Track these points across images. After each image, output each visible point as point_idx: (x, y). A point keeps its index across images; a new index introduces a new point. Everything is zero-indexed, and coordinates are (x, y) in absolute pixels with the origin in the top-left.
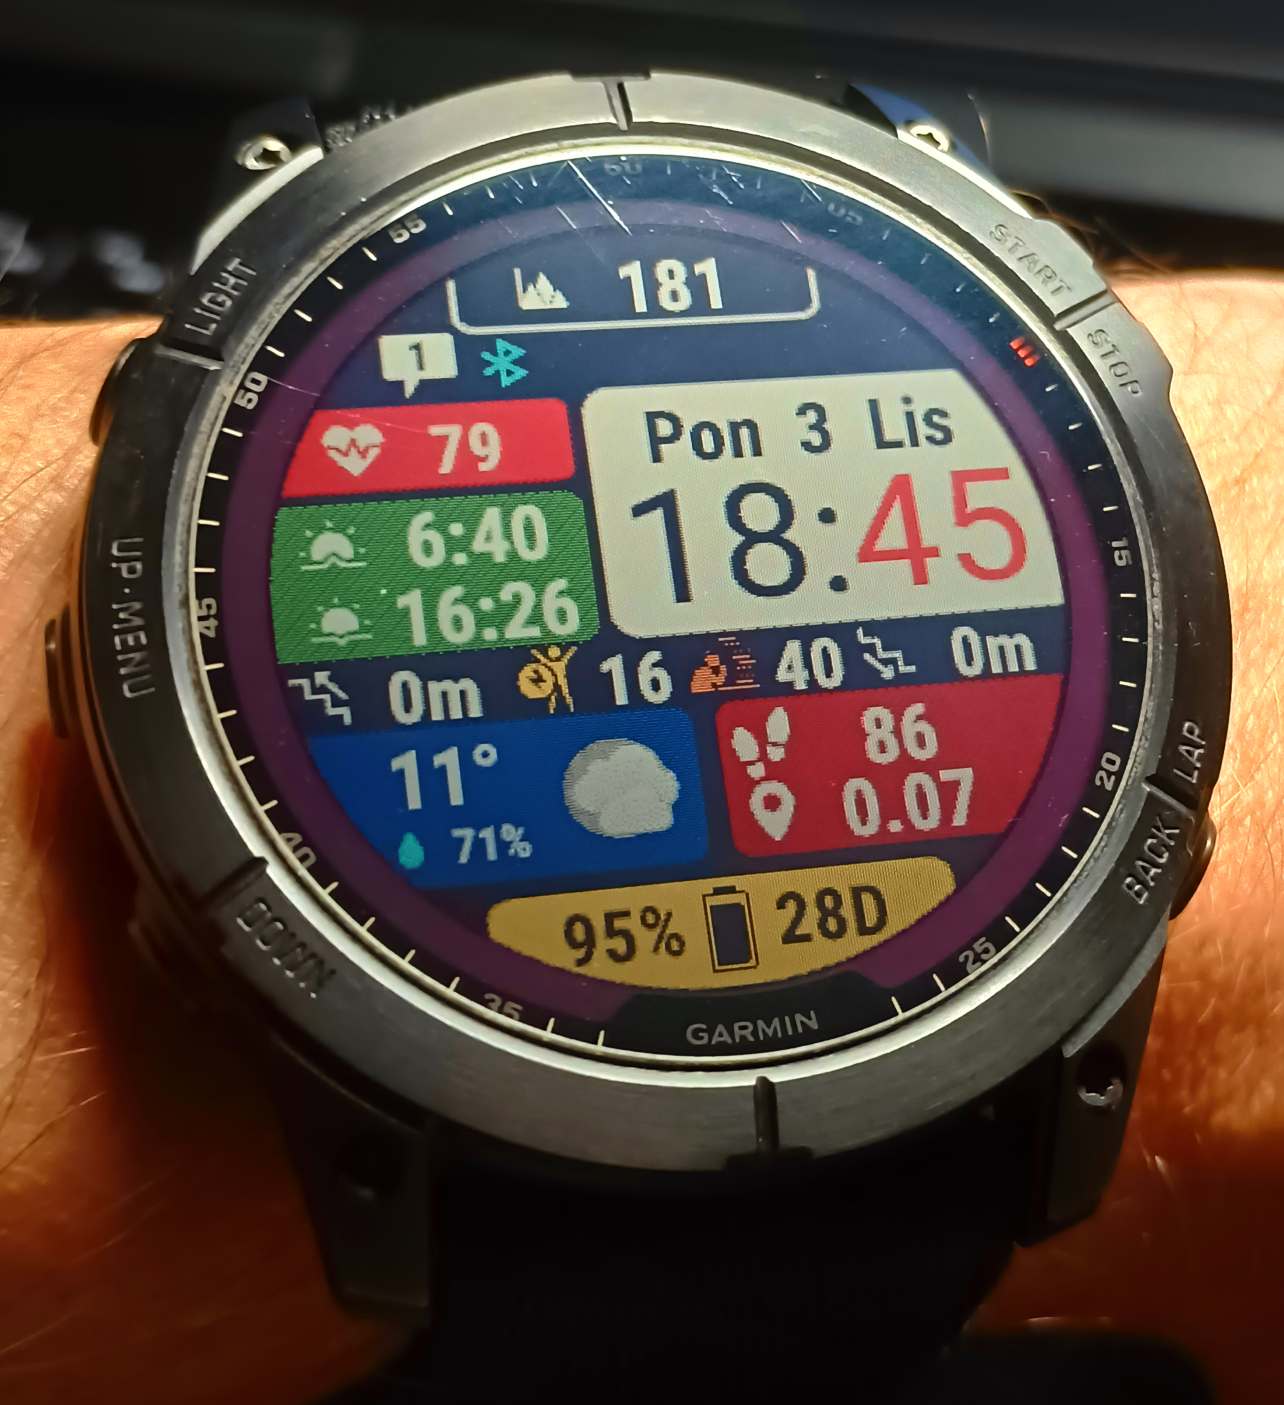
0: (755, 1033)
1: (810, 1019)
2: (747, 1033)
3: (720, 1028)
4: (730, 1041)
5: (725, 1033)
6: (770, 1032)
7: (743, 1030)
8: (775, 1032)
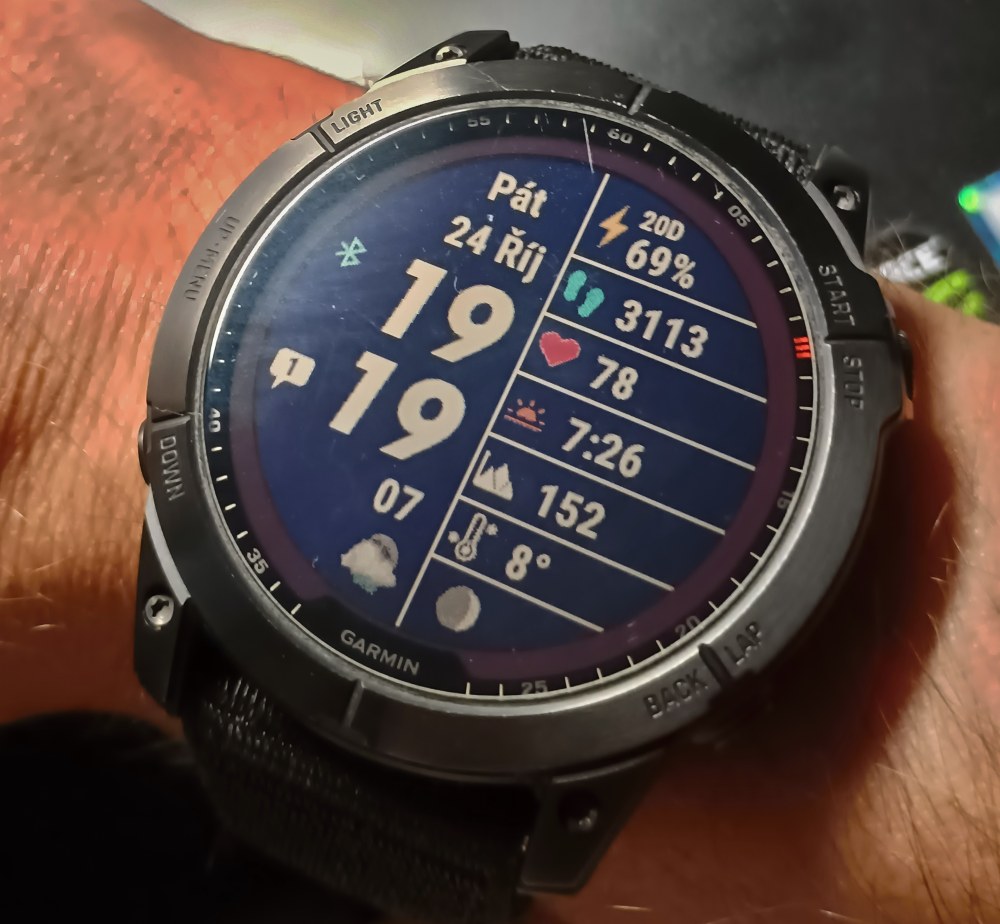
0: (379, 656)
1: (414, 665)
2: (375, 654)
3: (362, 641)
4: (363, 651)
5: (363, 645)
6: (388, 660)
7: (374, 650)
8: (390, 662)
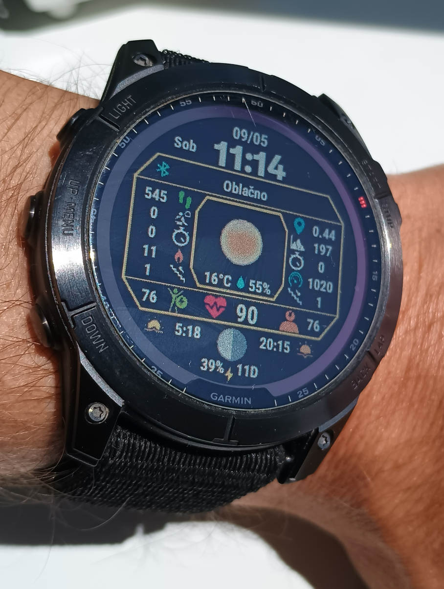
0: (231, 401)
5: (223, 398)
6: (236, 402)
7: (228, 399)
8: (238, 402)
